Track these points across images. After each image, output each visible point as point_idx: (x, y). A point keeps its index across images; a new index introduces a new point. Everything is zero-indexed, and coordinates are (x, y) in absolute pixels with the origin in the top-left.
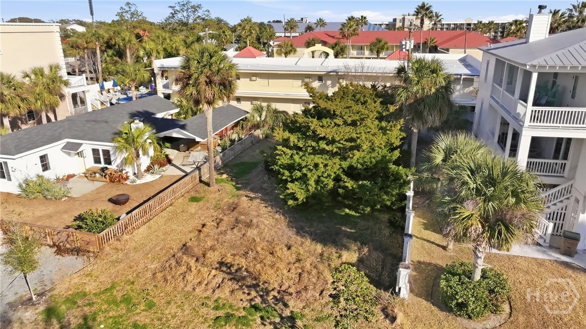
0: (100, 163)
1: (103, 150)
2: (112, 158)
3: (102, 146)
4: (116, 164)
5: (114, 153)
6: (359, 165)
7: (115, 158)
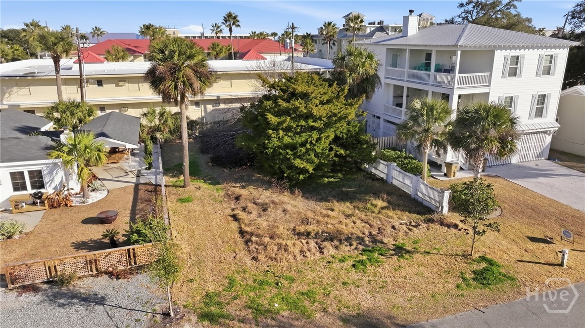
0: (25, 188)
1: (30, 172)
2: (46, 180)
3: (25, 167)
4: (53, 186)
5: (51, 173)
6: (344, 135)
7: (52, 178)
